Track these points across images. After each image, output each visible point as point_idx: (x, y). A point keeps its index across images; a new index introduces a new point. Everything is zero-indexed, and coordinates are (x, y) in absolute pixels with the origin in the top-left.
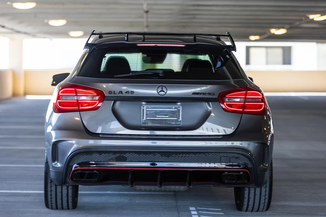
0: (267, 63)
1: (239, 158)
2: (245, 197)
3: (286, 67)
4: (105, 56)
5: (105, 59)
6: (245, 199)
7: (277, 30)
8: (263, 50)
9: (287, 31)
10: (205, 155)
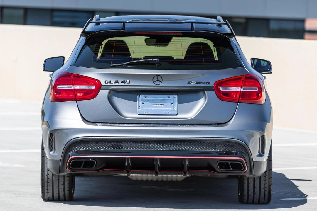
1: (234, 147)
2: (245, 182)
4: (102, 44)
5: (102, 47)
6: (245, 184)
10: (200, 143)
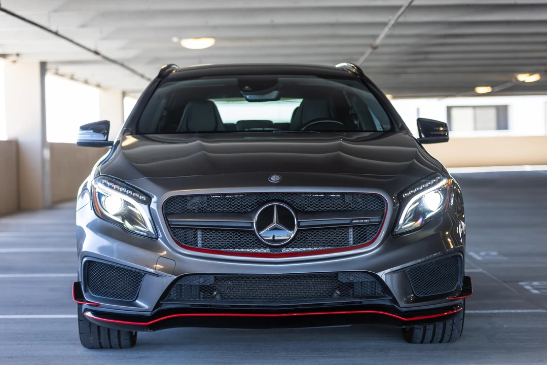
0: (476, 129)
3: (502, 133)
7: (530, 75)
8: (470, 112)
9: (541, 78)
